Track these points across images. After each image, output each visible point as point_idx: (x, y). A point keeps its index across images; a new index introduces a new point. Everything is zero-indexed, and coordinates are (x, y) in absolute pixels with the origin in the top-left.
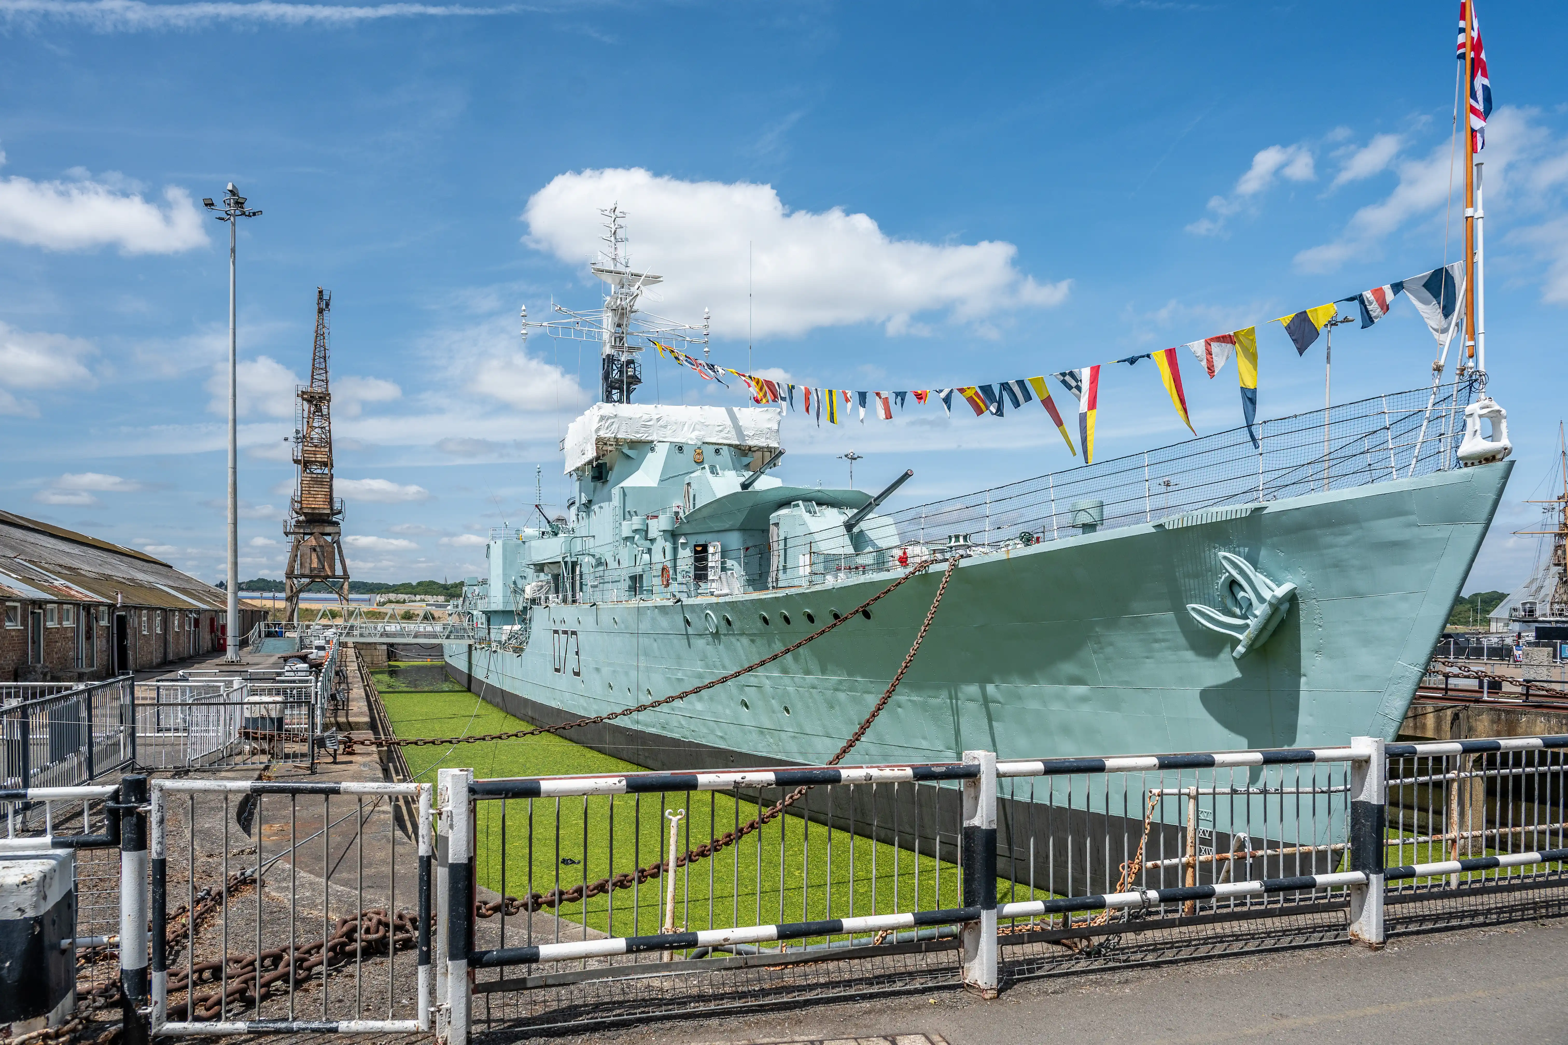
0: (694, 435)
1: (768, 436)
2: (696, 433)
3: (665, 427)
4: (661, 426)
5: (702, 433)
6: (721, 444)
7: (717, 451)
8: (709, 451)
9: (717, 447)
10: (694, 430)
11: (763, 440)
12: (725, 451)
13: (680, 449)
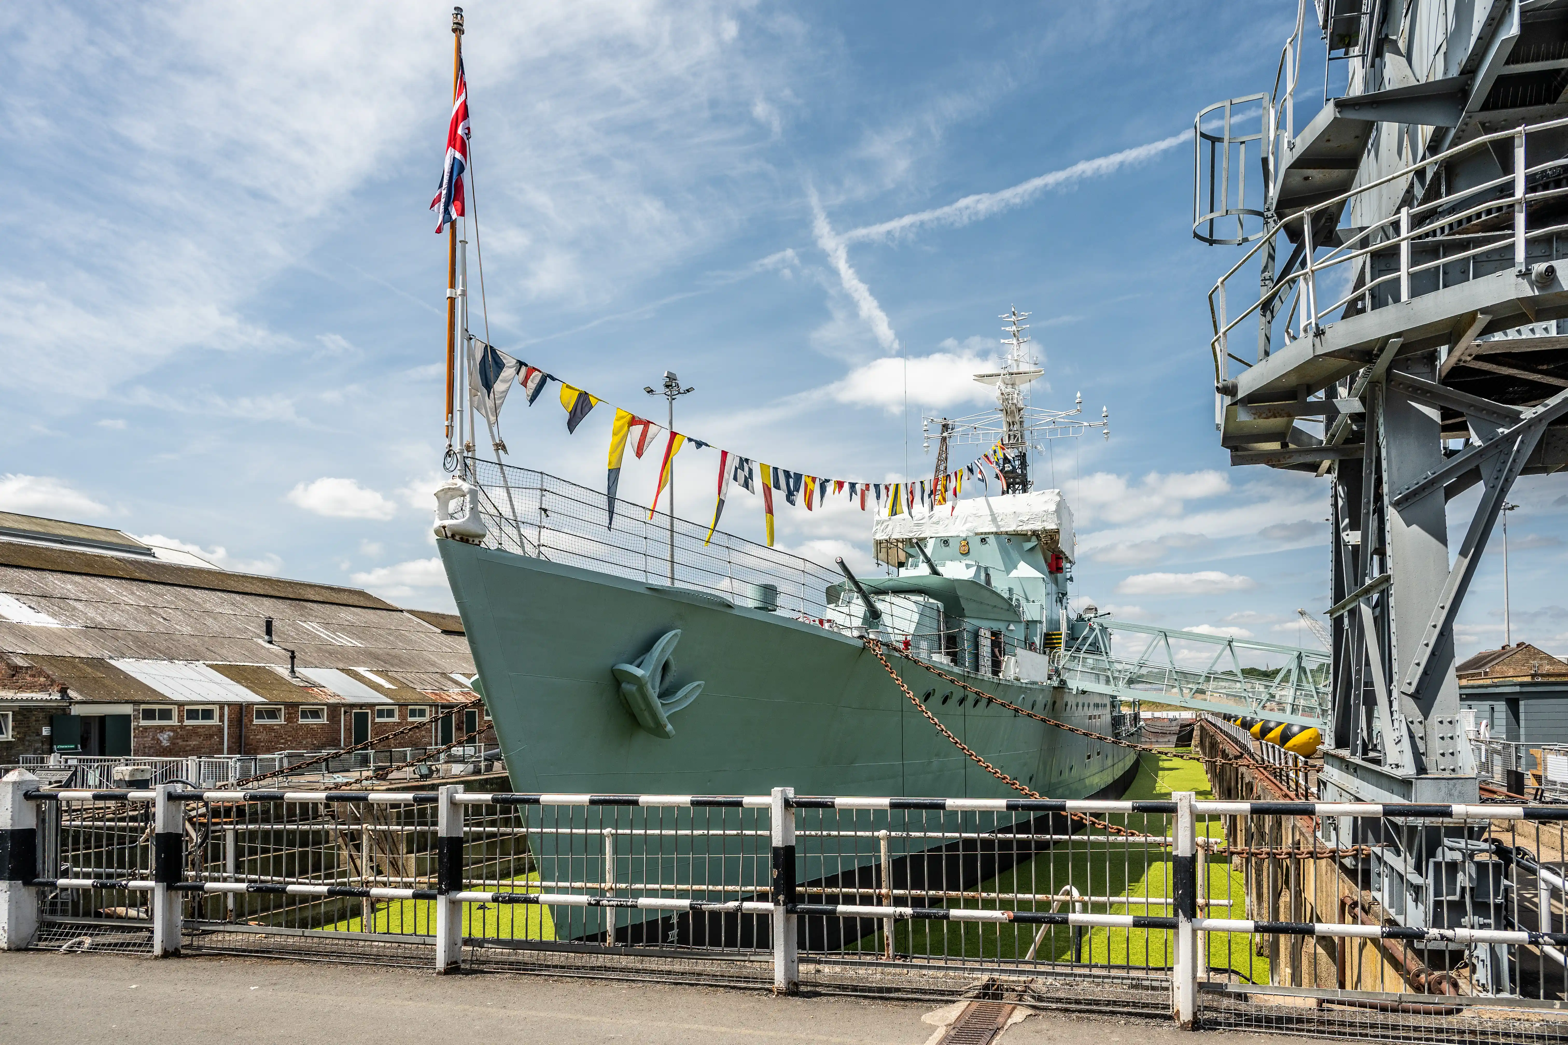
0: (965, 528)
1: (1045, 518)
2: (968, 525)
3: (937, 523)
4: (934, 523)
5: (975, 524)
6: (986, 533)
7: (983, 540)
8: (975, 543)
9: (983, 536)
10: (965, 523)
11: (1039, 523)
12: (991, 540)
13: (946, 542)
